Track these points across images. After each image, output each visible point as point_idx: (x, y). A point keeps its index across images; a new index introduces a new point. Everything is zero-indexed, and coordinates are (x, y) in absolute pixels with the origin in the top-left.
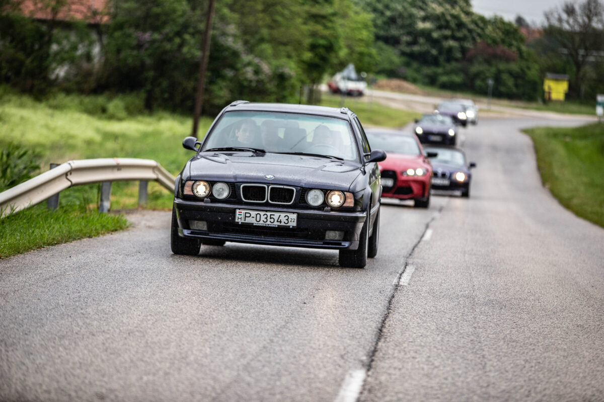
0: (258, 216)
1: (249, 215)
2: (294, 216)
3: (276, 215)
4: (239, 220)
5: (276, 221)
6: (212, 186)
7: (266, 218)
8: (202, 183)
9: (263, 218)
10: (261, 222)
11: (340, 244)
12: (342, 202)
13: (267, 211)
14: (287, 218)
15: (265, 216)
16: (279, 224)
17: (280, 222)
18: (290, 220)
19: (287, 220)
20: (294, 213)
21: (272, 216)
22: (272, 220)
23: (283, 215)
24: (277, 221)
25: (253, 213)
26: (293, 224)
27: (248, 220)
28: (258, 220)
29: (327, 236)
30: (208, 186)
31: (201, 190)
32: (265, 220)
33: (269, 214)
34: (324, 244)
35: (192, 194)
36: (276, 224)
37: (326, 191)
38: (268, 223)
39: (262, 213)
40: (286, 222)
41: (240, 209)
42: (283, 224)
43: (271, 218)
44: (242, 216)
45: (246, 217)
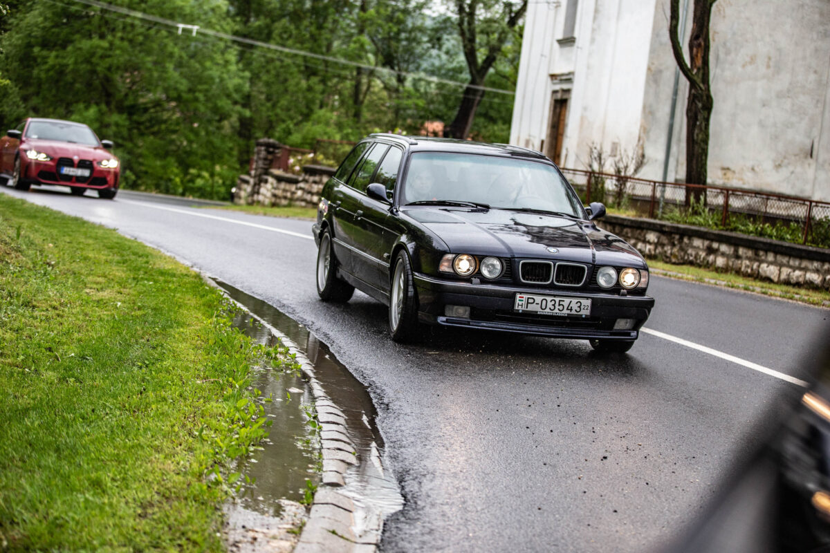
0: (544, 302)
1: (531, 301)
2: (588, 303)
3: (567, 301)
4: (520, 307)
5: (565, 308)
6: (480, 262)
7: (554, 305)
8: (465, 257)
9: (550, 305)
10: (548, 310)
11: (629, 334)
12: (636, 282)
13: (555, 296)
14: (579, 304)
15: (553, 302)
16: (569, 312)
17: (571, 310)
18: (582, 307)
19: (580, 307)
20: (587, 298)
21: (561, 303)
22: (561, 308)
23: (574, 301)
24: (567, 309)
25: (538, 299)
26: (585, 312)
27: (532, 308)
28: (544, 307)
29: (616, 324)
30: (473, 261)
31: (464, 266)
32: (552, 308)
33: (557, 299)
34: (612, 334)
35: (452, 271)
36: (566, 312)
37: (619, 269)
38: (556, 311)
39: (549, 299)
40: (578, 310)
41: (521, 293)
42: (573, 312)
43: (559, 305)
44: (524, 301)
45: (528, 303)
